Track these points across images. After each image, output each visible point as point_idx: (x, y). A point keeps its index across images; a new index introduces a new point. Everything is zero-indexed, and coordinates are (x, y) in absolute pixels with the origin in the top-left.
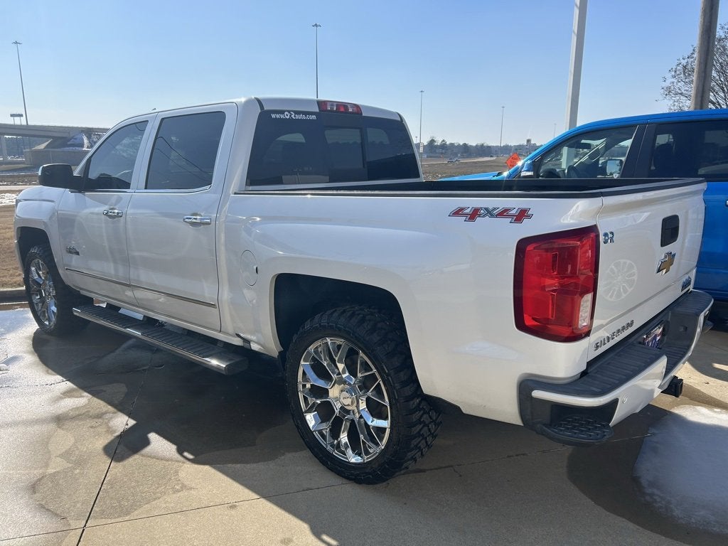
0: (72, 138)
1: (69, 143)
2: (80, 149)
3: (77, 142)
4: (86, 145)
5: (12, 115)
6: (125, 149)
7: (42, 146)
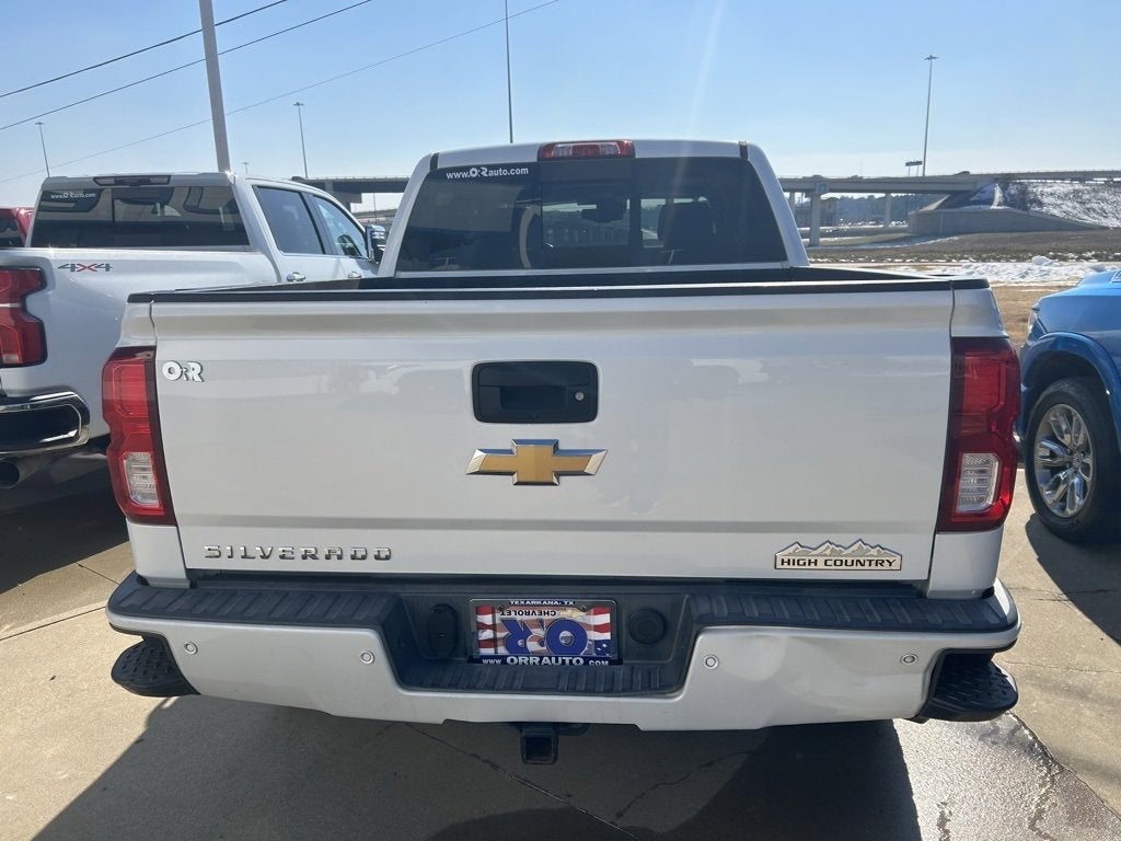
0: (979, 191)
1: (972, 199)
2: (984, 207)
3: (984, 196)
4: (997, 200)
5: (908, 164)
6: (1059, 202)
7: (933, 207)
